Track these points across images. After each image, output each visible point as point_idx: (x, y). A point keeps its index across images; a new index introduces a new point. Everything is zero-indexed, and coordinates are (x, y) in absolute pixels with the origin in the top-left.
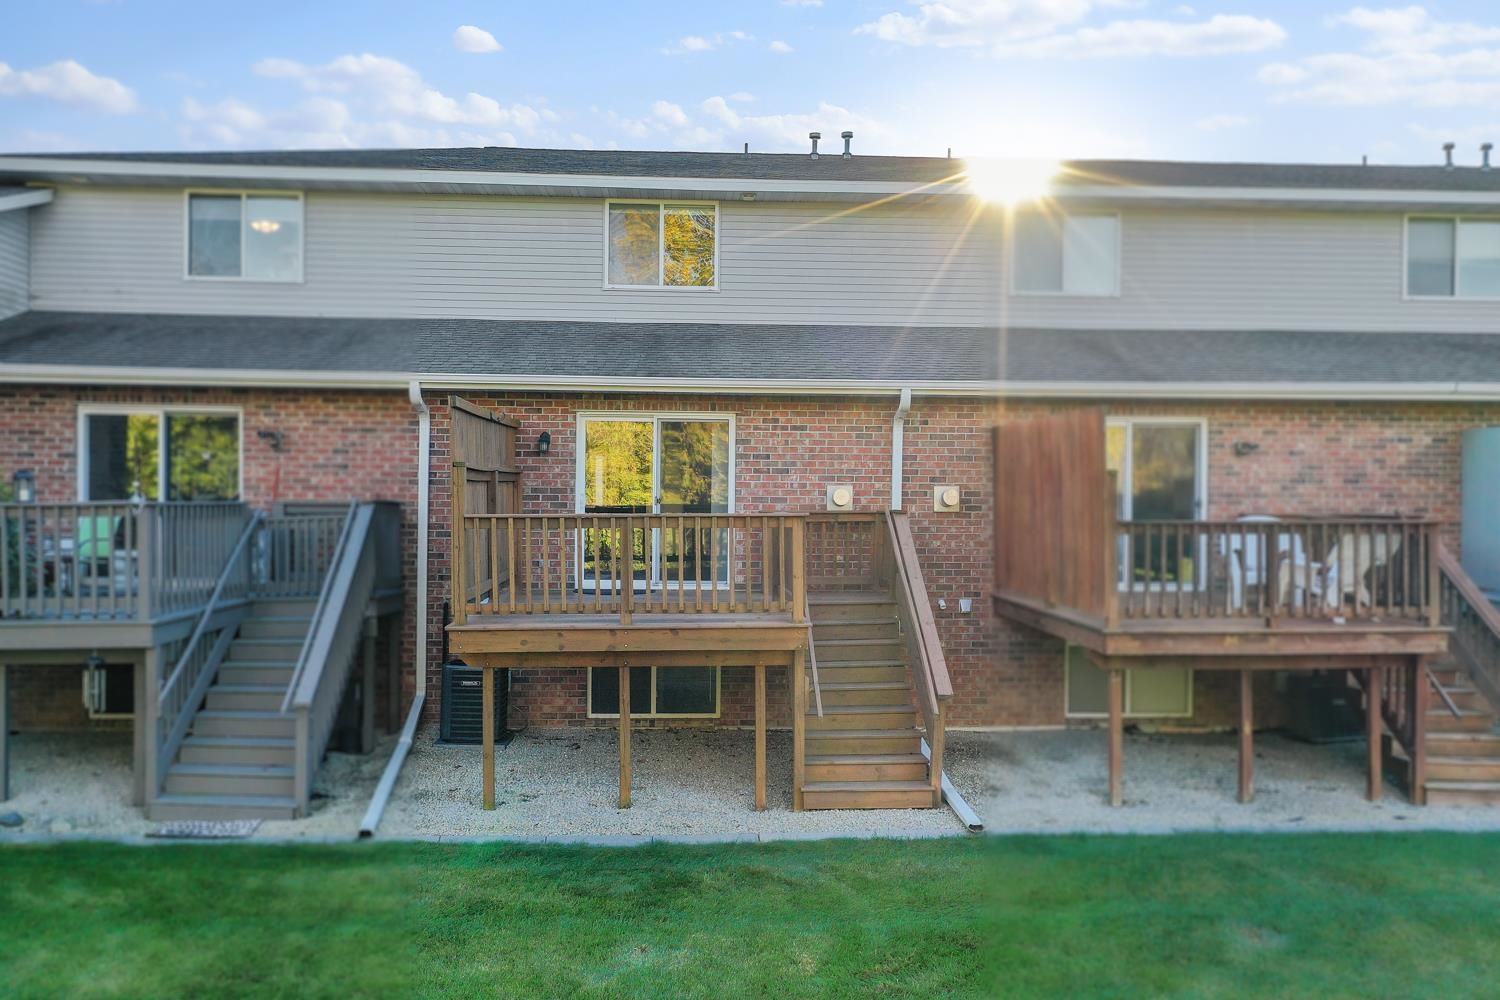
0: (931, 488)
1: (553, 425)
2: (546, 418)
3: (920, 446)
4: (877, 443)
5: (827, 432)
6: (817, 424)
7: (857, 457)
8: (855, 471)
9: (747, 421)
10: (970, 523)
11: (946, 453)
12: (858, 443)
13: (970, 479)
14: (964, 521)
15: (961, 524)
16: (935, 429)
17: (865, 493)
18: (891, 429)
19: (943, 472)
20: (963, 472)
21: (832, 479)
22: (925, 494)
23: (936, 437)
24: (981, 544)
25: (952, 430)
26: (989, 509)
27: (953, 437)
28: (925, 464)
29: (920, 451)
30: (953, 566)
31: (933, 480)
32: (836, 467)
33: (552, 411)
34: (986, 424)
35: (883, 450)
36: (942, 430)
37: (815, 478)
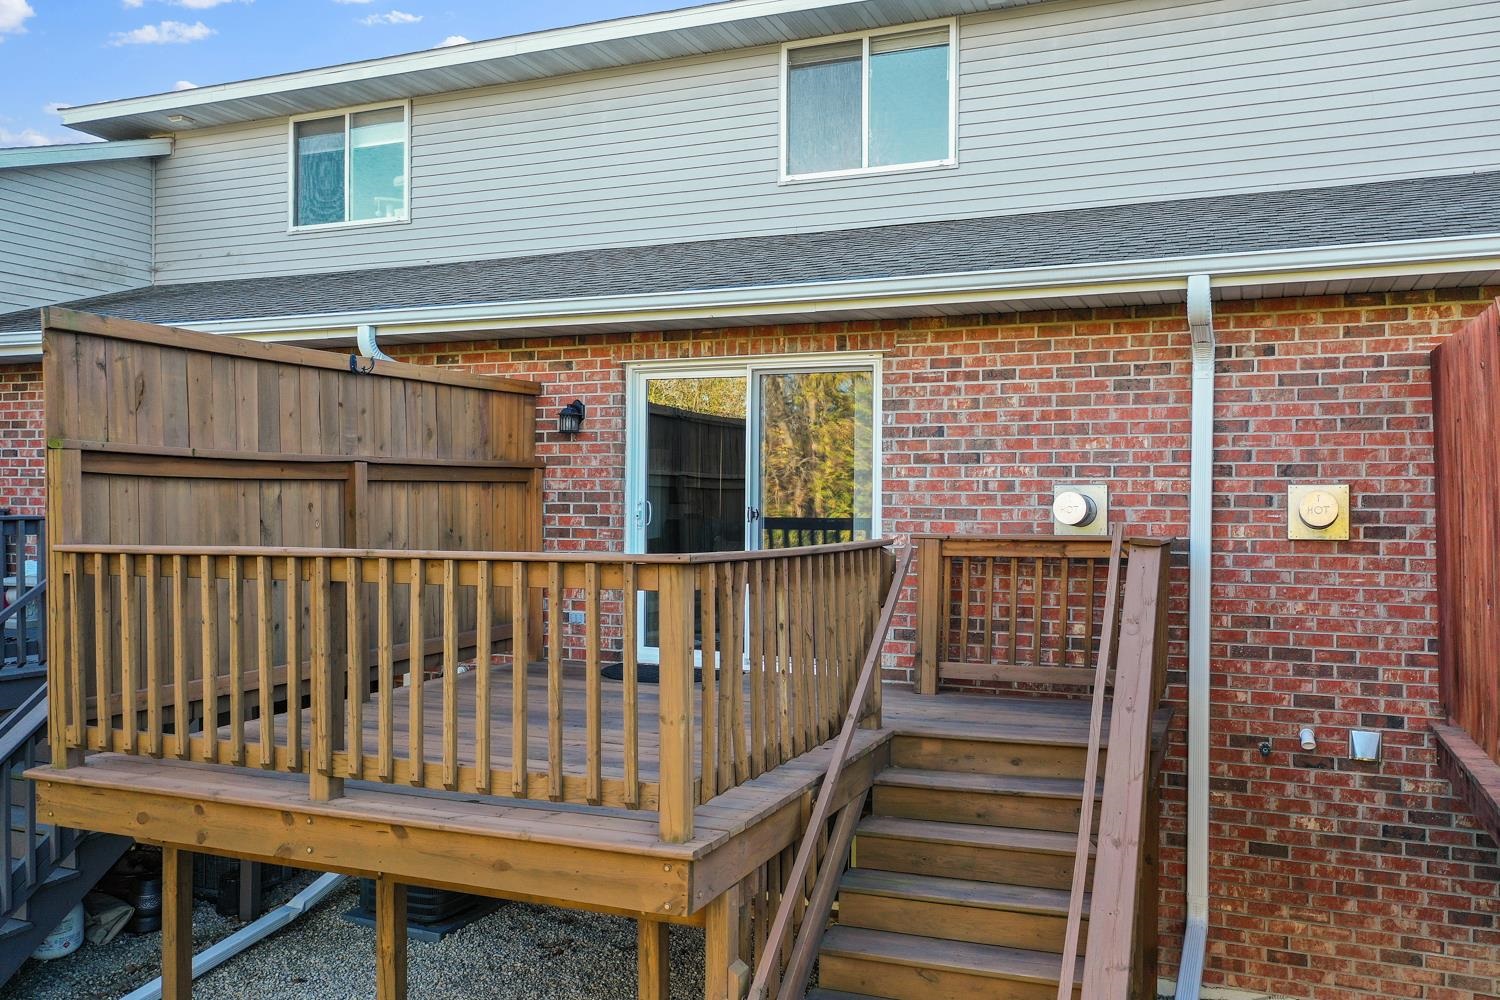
0: (1282, 488)
1: (588, 388)
2: (578, 377)
3: (1256, 400)
4: (1158, 398)
5: (1055, 379)
6: (1036, 366)
7: (1115, 428)
8: (1113, 455)
9: (902, 365)
10: (1377, 565)
11: (1318, 414)
12: (1119, 399)
13: (1374, 469)
14: (1362, 559)
15: (1355, 567)
16: (1291, 365)
17: (1133, 500)
18: (1189, 369)
19: (1312, 455)
20: (1359, 455)
21: (1066, 472)
22: (1269, 501)
23: (1295, 380)
24: (1407, 612)
25: (1331, 363)
26: (1424, 534)
27: (1334, 379)
28: (1267, 439)
29: (1256, 411)
30: (1334, 656)
31: (1286, 471)
32: (1074, 448)
33: (589, 365)
34: (1416, 346)
35: (1172, 413)
36: (1307, 364)
37: (1031, 472)
